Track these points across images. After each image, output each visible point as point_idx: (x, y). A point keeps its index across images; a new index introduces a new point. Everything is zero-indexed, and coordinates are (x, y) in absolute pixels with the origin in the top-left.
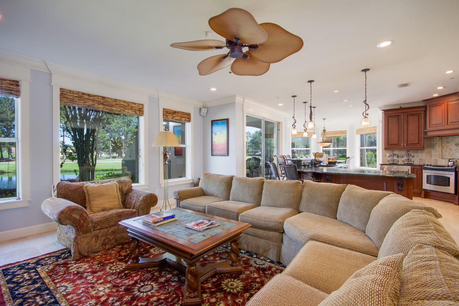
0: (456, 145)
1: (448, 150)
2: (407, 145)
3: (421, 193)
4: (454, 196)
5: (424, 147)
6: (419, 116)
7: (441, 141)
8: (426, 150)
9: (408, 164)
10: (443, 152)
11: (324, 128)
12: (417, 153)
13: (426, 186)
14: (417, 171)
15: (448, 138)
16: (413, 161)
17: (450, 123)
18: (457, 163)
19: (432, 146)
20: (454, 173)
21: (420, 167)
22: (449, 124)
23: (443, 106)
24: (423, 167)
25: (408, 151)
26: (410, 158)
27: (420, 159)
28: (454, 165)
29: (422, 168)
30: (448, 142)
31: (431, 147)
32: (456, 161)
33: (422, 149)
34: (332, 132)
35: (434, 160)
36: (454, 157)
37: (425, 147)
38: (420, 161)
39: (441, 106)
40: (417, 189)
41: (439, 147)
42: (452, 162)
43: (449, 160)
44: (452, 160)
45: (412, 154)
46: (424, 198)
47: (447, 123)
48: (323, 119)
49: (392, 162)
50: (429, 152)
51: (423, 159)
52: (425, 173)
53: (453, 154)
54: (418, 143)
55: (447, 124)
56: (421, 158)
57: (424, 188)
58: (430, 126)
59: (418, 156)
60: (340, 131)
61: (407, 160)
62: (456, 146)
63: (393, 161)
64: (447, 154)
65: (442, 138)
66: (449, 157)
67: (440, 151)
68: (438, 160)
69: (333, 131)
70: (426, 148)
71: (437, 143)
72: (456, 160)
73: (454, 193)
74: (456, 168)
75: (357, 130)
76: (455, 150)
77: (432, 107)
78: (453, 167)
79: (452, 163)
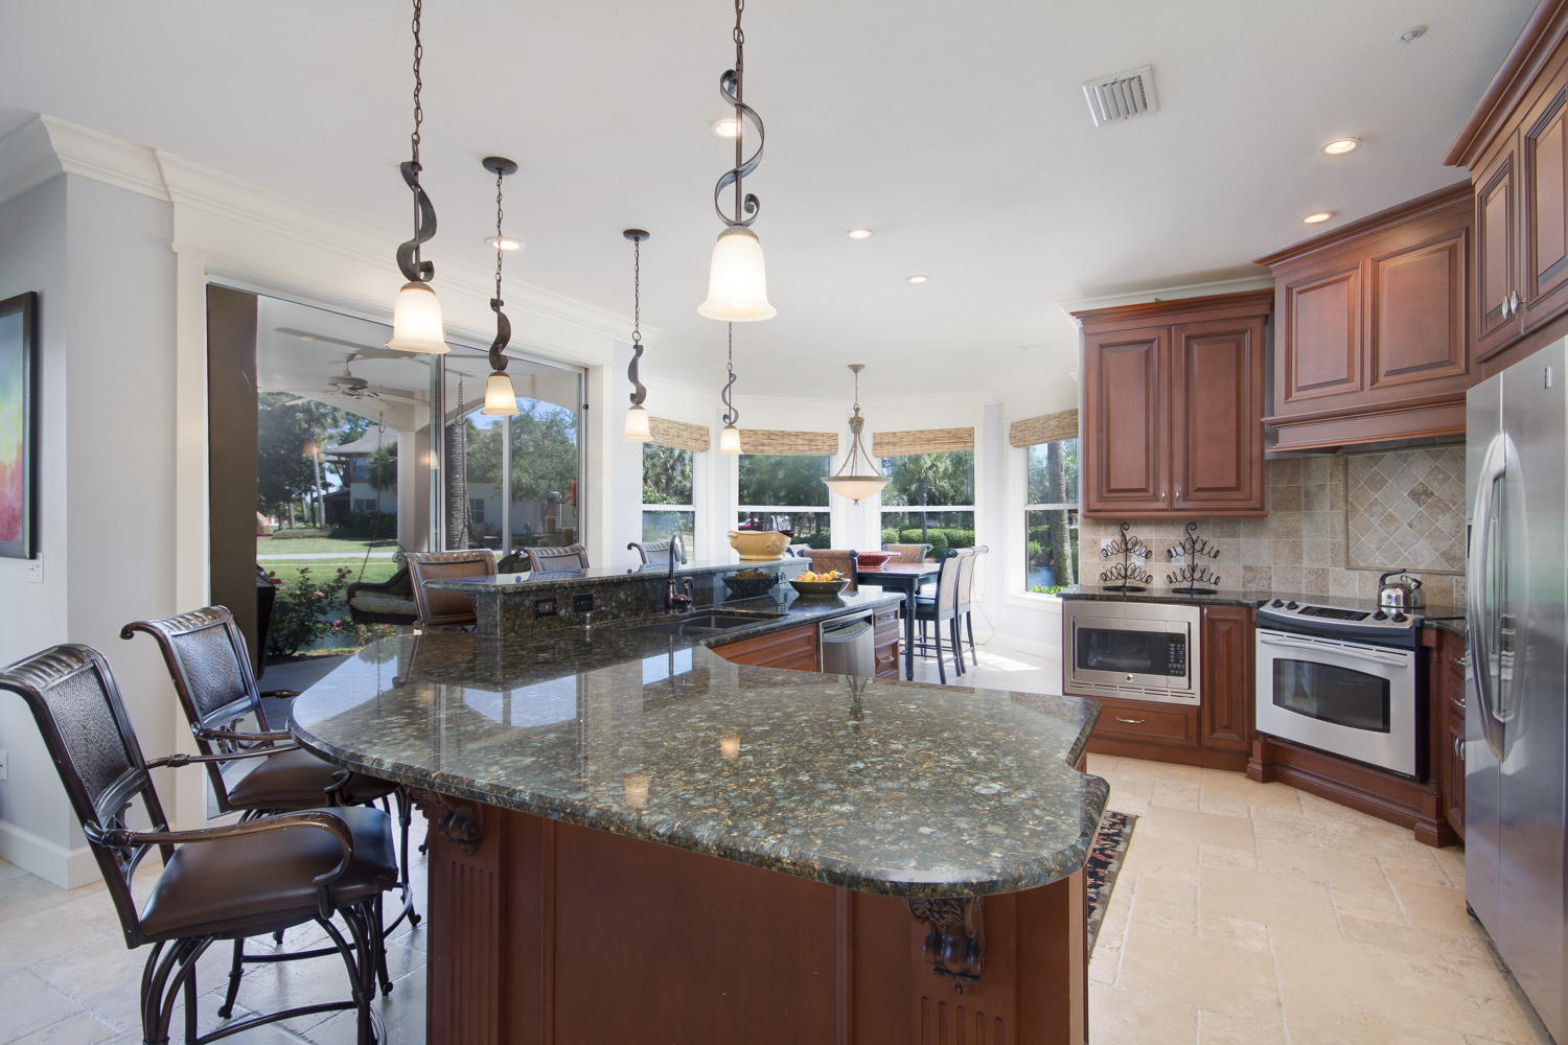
0: (1414, 495)
1: (1375, 522)
2: (1185, 496)
3: (1250, 754)
4: (1415, 785)
5: (1262, 509)
6: (1239, 348)
7: (1342, 477)
8: (1275, 521)
9: (1190, 591)
10: (1351, 535)
11: (857, 410)
12: (1234, 534)
13: (1273, 719)
14: (1229, 632)
15: (1376, 461)
16: (1213, 580)
17: (1389, 373)
18: (1423, 597)
19: (1300, 502)
20: (1409, 658)
21: (1244, 611)
22: (1383, 379)
23: (1354, 282)
24: (1254, 612)
25: (1191, 524)
26: (1201, 562)
27: (1248, 568)
28: (1408, 609)
29: (1254, 620)
30: (1376, 483)
31: (1298, 509)
32: (1419, 584)
33: (1254, 516)
34: (914, 433)
35: (1311, 572)
36: (1406, 559)
37: (1269, 506)
38: (1250, 575)
39: (1344, 283)
40: (1228, 728)
41: (1332, 507)
42: (1400, 592)
43: (1383, 579)
44: (1396, 579)
45: (1213, 542)
46: (1263, 782)
47: (1375, 379)
48: (850, 366)
49: (1120, 583)
50: (1288, 534)
51: (1260, 565)
52: (1269, 648)
53: (1402, 545)
54: (1238, 488)
55: (1372, 383)
56: (1251, 562)
57: (1262, 725)
58: (1288, 394)
59: (1238, 549)
60: (949, 432)
61: (1187, 575)
62: (1418, 502)
63: (1125, 577)
64: (1373, 546)
65: (1347, 463)
66: (1381, 561)
67: (1339, 526)
68: (1331, 576)
69: (922, 432)
70: (1275, 509)
71: (1322, 487)
72: (1418, 578)
73: (1413, 774)
74: (1420, 628)
75: (1014, 426)
76: (1410, 525)
77: (1299, 293)
78: (1405, 619)
79: (1397, 598)
